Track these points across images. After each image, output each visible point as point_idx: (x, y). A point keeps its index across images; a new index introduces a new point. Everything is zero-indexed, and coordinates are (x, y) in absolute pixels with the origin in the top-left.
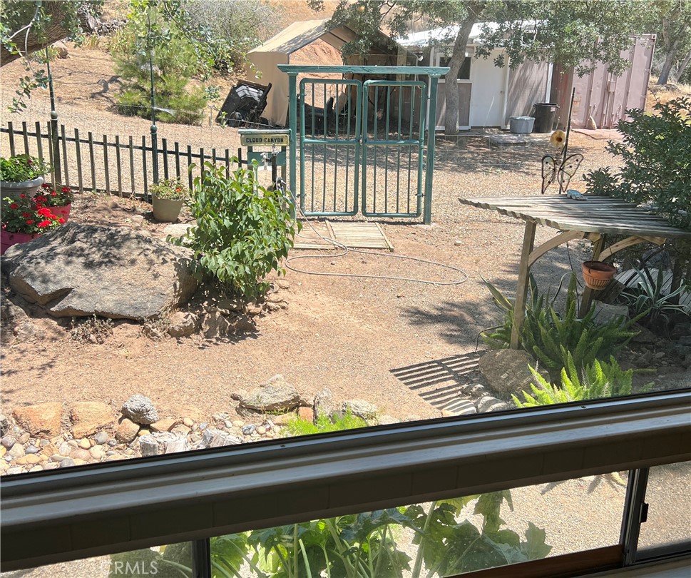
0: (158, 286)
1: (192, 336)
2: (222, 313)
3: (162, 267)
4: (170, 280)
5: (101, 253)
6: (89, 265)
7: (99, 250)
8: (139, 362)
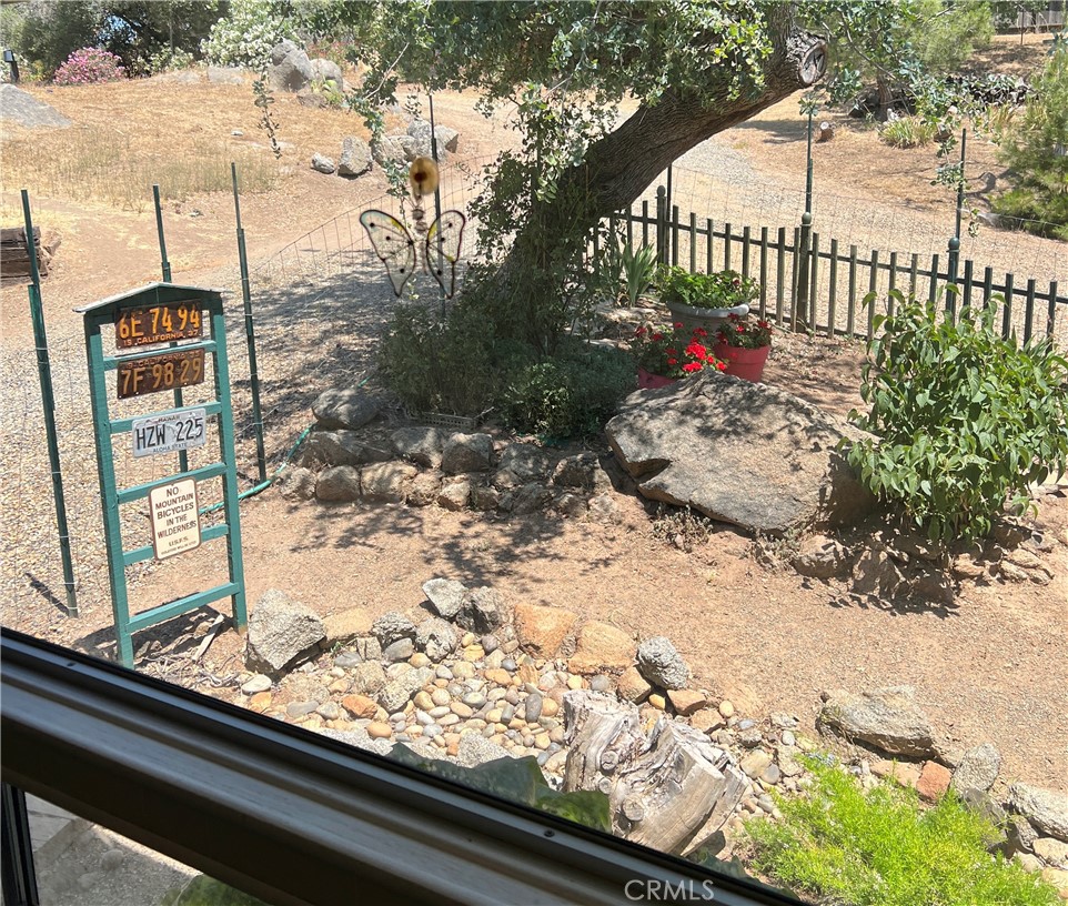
0: (792, 486)
1: (833, 581)
2: (891, 556)
3: (808, 457)
4: (816, 480)
5: (727, 417)
6: (705, 431)
7: (726, 413)
8: (721, 594)
